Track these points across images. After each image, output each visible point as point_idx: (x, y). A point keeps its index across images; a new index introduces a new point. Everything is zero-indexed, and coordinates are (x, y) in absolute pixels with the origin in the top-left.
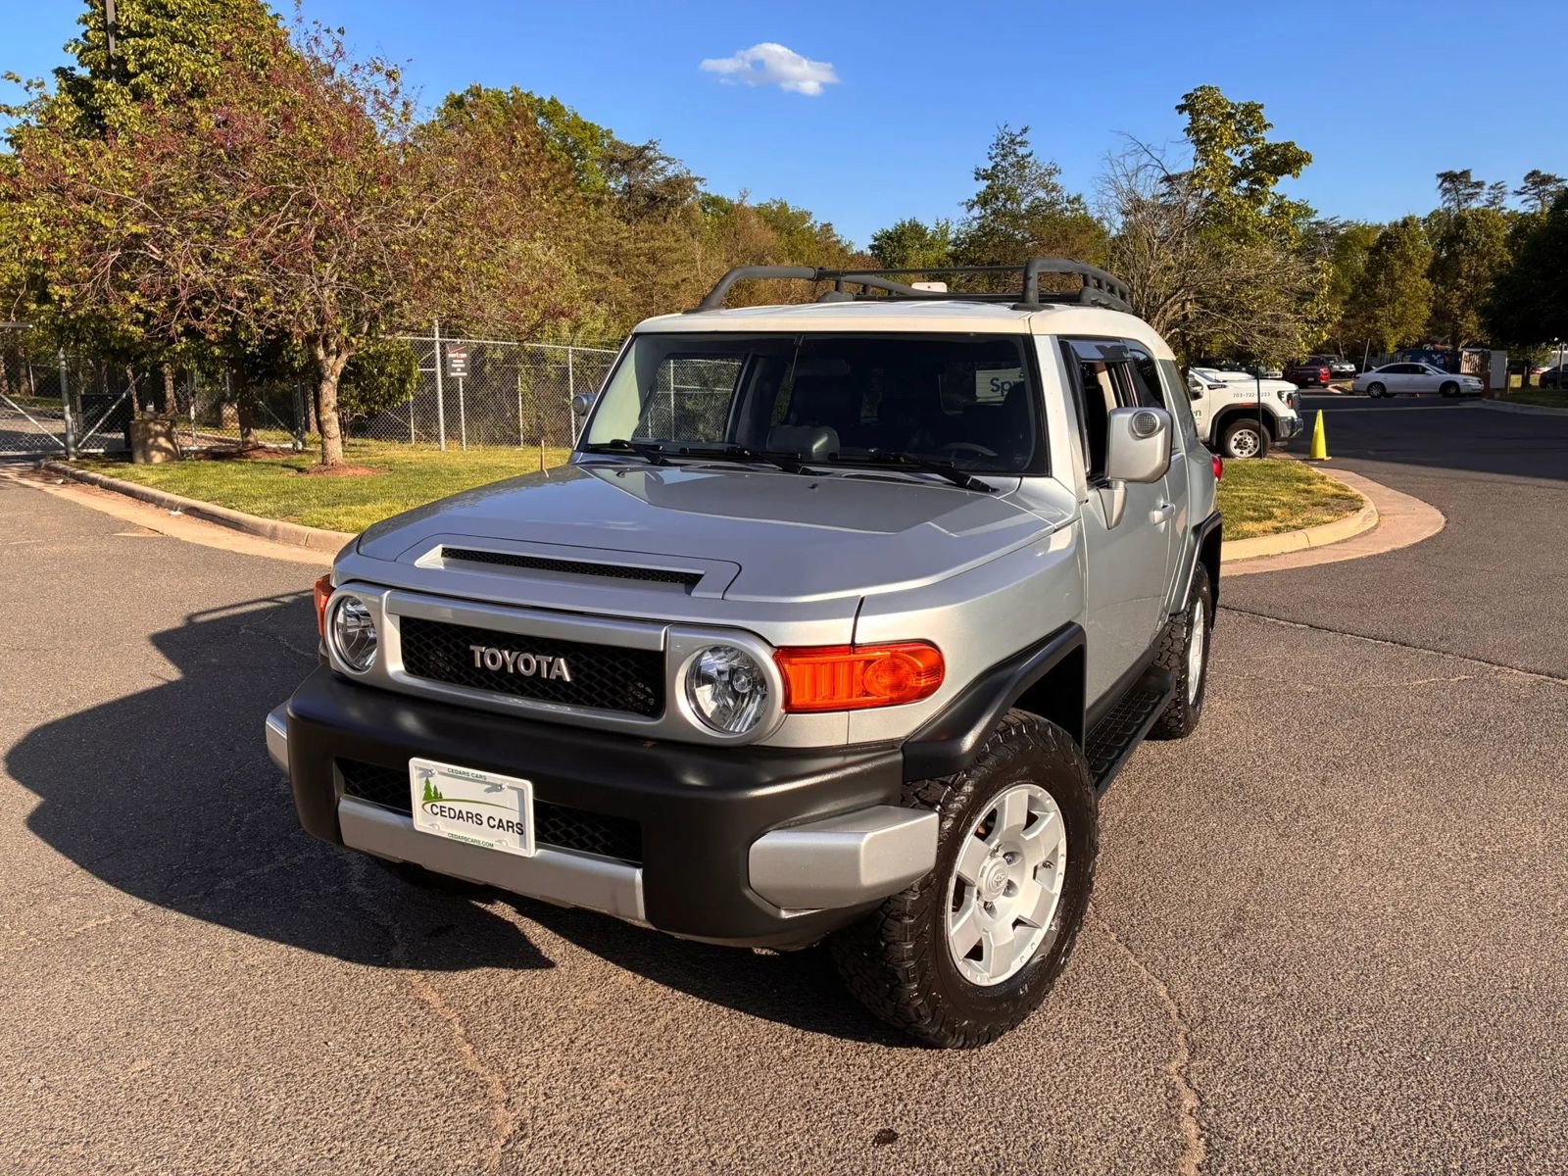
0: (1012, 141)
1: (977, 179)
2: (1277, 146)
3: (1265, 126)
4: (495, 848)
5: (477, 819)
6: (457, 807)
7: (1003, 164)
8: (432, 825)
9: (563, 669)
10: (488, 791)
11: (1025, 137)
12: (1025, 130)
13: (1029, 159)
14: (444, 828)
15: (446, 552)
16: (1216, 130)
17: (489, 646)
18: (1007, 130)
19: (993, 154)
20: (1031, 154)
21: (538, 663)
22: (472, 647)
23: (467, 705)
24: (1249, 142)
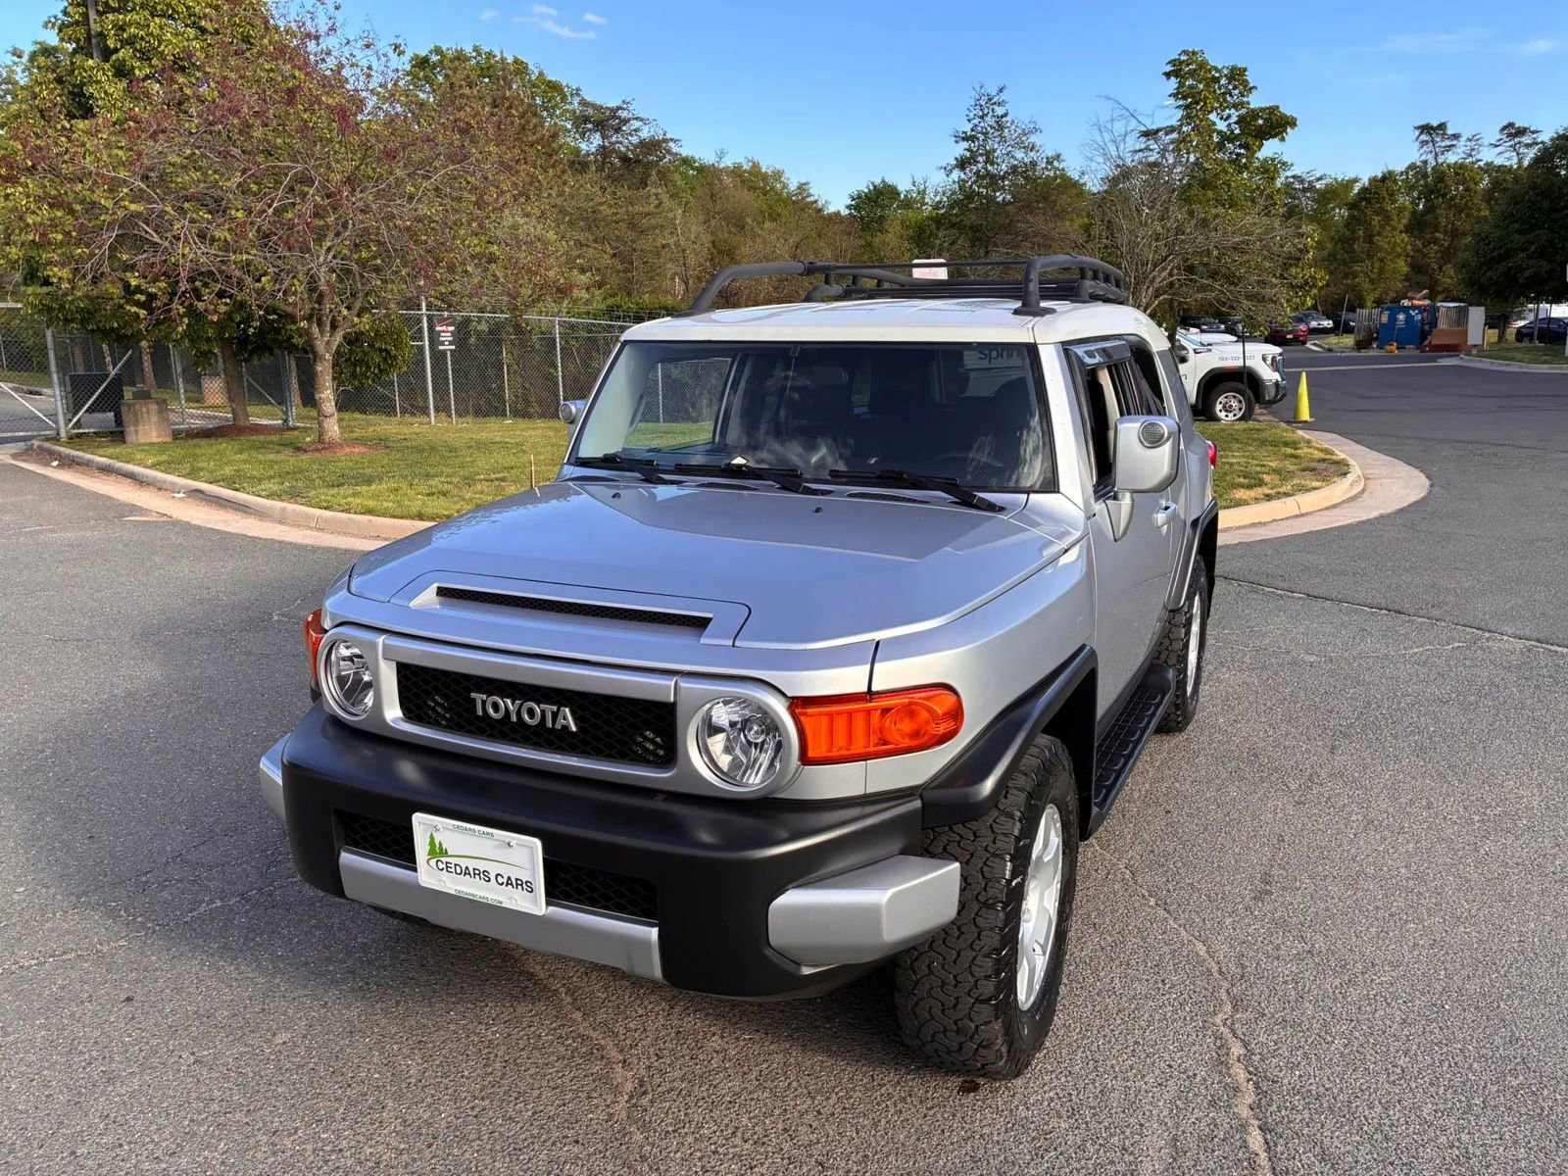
0: (989, 101)
1: (957, 142)
2: (1262, 110)
3: (1250, 90)
4: (504, 905)
5: (485, 875)
6: (464, 863)
7: (982, 124)
8: (438, 881)
9: (568, 720)
11: (1003, 96)
12: (1002, 90)
13: (1007, 119)
14: (450, 884)
15: (441, 592)
16: (1200, 94)
17: (490, 695)
18: (984, 90)
19: (972, 114)
20: (1005, 115)
21: (543, 712)
22: (473, 695)
23: (469, 753)
24: (1235, 106)
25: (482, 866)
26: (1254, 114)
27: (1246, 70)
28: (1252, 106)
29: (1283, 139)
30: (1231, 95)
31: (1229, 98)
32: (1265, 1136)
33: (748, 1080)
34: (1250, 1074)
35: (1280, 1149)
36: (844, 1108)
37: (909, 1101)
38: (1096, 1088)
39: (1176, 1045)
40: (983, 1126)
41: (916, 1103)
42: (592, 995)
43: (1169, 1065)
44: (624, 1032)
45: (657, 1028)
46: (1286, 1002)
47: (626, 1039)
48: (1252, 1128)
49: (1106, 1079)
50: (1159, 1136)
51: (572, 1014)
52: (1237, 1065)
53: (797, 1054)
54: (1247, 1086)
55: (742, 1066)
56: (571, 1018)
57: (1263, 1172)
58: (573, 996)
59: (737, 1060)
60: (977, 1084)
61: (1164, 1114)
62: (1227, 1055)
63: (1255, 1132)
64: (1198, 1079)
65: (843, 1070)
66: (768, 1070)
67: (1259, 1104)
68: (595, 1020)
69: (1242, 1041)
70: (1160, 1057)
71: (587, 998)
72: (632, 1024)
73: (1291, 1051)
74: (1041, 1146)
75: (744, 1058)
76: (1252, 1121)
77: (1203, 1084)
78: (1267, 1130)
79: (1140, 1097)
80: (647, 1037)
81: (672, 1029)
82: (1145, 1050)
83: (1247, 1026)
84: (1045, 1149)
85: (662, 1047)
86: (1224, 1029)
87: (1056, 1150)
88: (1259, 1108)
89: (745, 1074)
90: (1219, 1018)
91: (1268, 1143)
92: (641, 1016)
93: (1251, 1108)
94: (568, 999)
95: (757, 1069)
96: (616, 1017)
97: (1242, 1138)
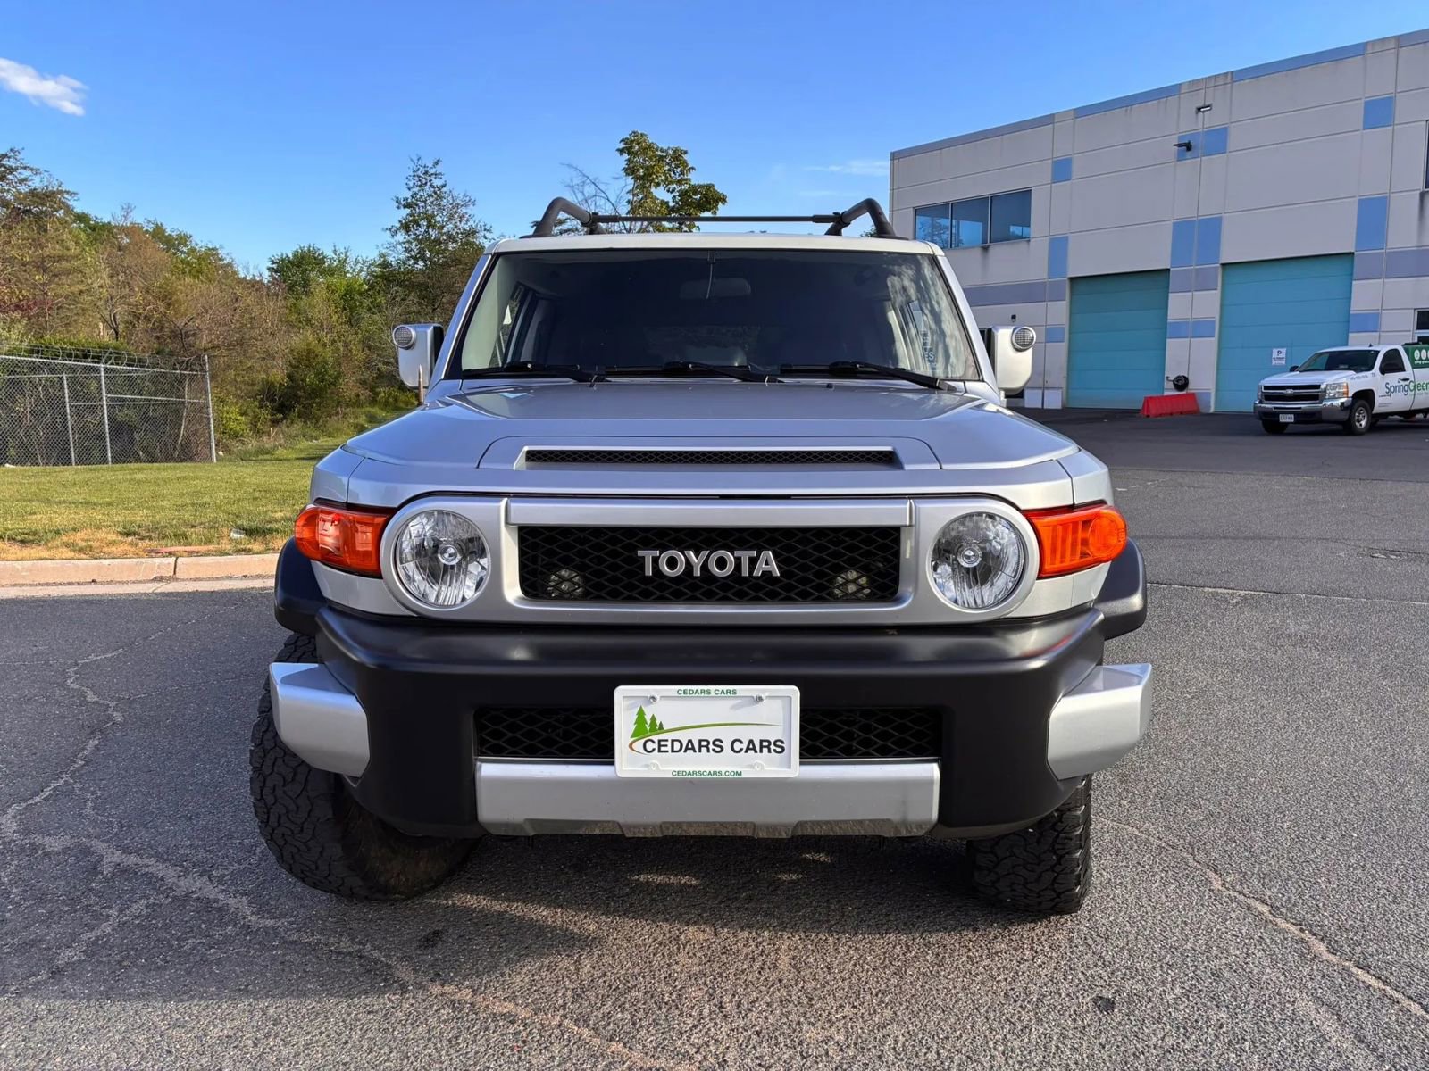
0: (426, 173)
1: (398, 208)
2: (701, 186)
3: (689, 170)
7: (421, 193)
8: (646, 766)
11: (439, 169)
12: (437, 163)
13: (444, 190)
16: (652, 168)
18: (420, 163)
19: (411, 184)
20: (444, 186)
24: (679, 182)
26: (694, 189)
27: (686, 152)
28: (692, 183)
30: (674, 173)
31: (672, 175)
32: (1368, 972)
33: (890, 1063)
34: (1296, 925)
35: (1392, 979)
36: (1021, 1063)
37: (1071, 1036)
38: (1205, 972)
39: (1216, 916)
40: (1163, 1039)
41: (1079, 1035)
42: (613, 1019)
43: (1234, 935)
44: (695, 1050)
45: (728, 1035)
46: (1247, 859)
47: (705, 1058)
48: (1354, 970)
49: (1203, 962)
50: (1303, 1000)
51: (609, 1047)
52: (1278, 920)
53: (910, 1019)
54: (1307, 935)
55: (869, 1050)
56: (613, 1052)
57: (1406, 1003)
58: (588, 1025)
59: (855, 1044)
60: (1109, 1000)
61: (1282, 978)
62: (1261, 913)
63: (1360, 972)
64: (1268, 941)
65: (974, 1023)
66: (899, 1045)
67: (1333, 947)
68: (644, 1046)
69: (1257, 899)
70: (1218, 930)
71: (609, 1025)
72: (695, 1039)
73: (1300, 898)
74: (1230, 1041)
75: (860, 1040)
76: (1347, 964)
77: (1276, 944)
78: (1366, 968)
79: (1247, 970)
80: (728, 1048)
81: (747, 1031)
82: (1199, 928)
83: (1245, 886)
84: (1237, 1043)
85: (757, 1055)
86: (1233, 894)
87: (1246, 1040)
88: (1337, 951)
89: (880, 1057)
90: (1217, 885)
91: (1380, 978)
92: (695, 1027)
93: (1333, 953)
94: (586, 1031)
95: (887, 1047)
96: (667, 1036)
97: (1357, 980)
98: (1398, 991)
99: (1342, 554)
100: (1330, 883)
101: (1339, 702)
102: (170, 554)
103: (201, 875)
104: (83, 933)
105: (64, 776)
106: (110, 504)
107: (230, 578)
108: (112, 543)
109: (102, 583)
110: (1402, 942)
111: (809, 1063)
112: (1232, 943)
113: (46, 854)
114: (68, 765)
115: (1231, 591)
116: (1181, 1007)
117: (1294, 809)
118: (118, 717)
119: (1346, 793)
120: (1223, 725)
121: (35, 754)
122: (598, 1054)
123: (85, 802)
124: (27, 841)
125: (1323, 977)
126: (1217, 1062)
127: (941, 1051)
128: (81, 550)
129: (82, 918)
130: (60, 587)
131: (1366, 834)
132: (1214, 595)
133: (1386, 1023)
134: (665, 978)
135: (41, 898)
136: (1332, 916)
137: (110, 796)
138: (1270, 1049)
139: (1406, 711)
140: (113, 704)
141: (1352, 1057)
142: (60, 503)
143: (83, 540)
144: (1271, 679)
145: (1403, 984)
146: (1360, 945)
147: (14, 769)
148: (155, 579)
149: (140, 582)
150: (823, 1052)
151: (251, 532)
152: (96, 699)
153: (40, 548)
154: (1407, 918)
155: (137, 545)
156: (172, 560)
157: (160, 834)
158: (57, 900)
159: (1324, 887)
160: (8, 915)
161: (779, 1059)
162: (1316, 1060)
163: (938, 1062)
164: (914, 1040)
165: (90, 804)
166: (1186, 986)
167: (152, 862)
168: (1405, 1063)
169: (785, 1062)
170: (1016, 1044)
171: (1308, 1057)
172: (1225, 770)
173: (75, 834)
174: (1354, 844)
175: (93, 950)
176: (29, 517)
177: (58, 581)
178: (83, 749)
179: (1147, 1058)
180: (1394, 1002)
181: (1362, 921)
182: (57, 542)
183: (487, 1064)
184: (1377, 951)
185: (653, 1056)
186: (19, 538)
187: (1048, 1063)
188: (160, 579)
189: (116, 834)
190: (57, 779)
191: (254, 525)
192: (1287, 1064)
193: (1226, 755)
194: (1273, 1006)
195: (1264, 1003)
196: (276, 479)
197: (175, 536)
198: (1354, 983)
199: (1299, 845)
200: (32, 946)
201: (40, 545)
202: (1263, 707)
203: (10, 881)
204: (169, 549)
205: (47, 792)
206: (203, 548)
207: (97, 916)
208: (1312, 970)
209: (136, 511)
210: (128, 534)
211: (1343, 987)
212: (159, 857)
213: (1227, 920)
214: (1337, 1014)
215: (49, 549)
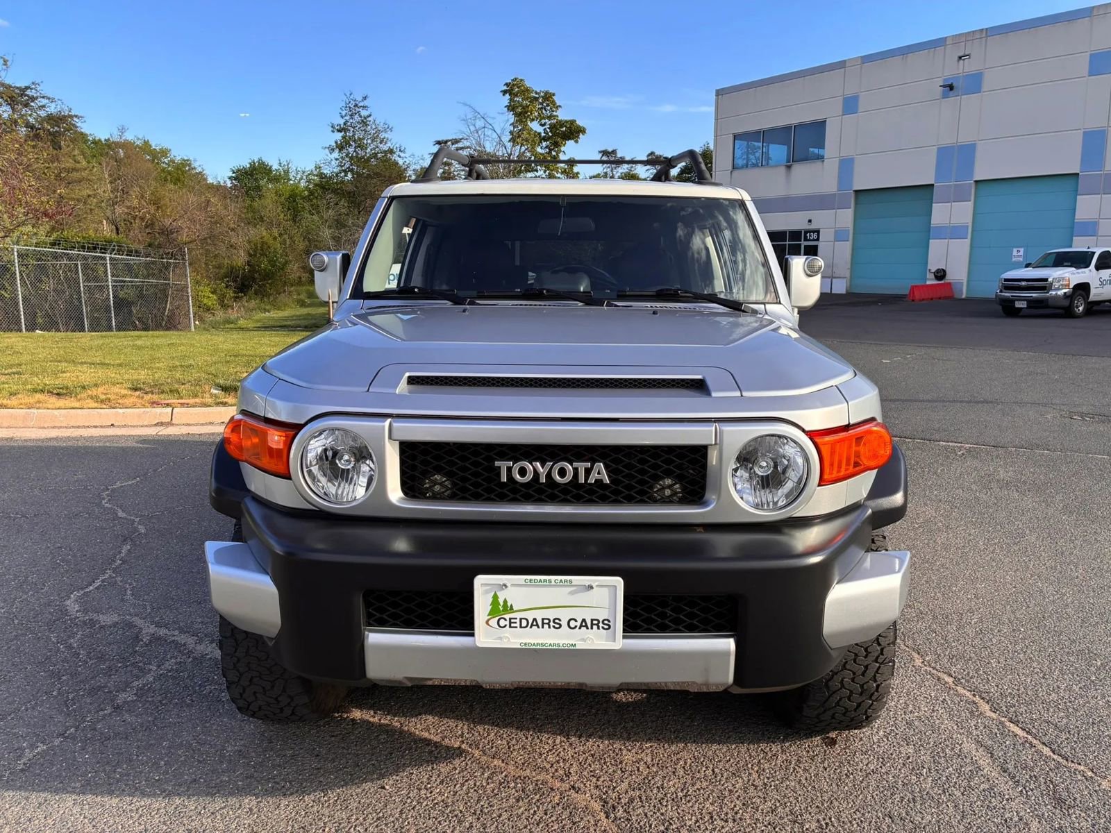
0: (356, 105)
1: (333, 132)
2: (566, 122)
3: (557, 108)
4: (577, 647)
5: (557, 623)
6: (530, 616)
7: (351, 121)
8: (500, 638)
9: (600, 473)
10: (571, 593)
11: (366, 103)
12: (364, 98)
13: (369, 119)
14: (514, 639)
15: (412, 381)
16: (528, 107)
17: (516, 460)
18: (352, 97)
19: (344, 113)
20: (370, 116)
21: (576, 470)
22: (497, 463)
23: (495, 518)
24: (550, 118)
25: (551, 614)
26: (561, 124)
27: (554, 95)
28: (559, 119)
29: (577, 142)
30: (545, 110)
31: (544, 112)
32: (1017, 725)
33: (681, 776)
34: (971, 691)
35: (1034, 731)
36: (768, 778)
37: (804, 762)
38: (902, 722)
39: (915, 684)
40: (867, 765)
41: (810, 761)
42: (495, 744)
43: (925, 697)
44: (550, 765)
45: (572, 756)
46: (942, 645)
47: (556, 770)
48: (1008, 724)
49: (901, 715)
50: (968, 742)
51: (492, 762)
52: (958, 688)
53: (696, 748)
54: (977, 699)
55: (667, 768)
56: (495, 766)
57: (1040, 747)
58: (478, 748)
59: (658, 764)
60: (833, 738)
61: (955, 727)
62: (946, 683)
63: (1012, 725)
64: (949, 702)
65: (739, 752)
66: (688, 765)
67: (995, 708)
68: (516, 762)
69: (945, 673)
70: (914, 694)
71: (492, 748)
72: (550, 758)
73: (976, 673)
74: (913, 768)
75: (661, 762)
76: (1003, 719)
77: (955, 704)
78: (1016, 723)
79: (932, 721)
80: (572, 765)
81: (585, 754)
82: (902, 692)
83: (938, 664)
84: (918, 769)
85: (591, 769)
86: (928, 669)
87: (924, 768)
88: (997, 710)
89: (674, 772)
90: (918, 662)
91: (1025, 730)
92: (550, 750)
93: (994, 712)
94: (477, 752)
95: (679, 767)
96: (531, 756)
97: (1009, 730)
98: (1036, 739)
99: (1049, 416)
100: (999, 663)
101: (1028, 532)
102: (168, 405)
103: (211, 643)
104: (133, 681)
105: (108, 571)
106: (120, 365)
107: (211, 424)
108: (124, 396)
109: (119, 426)
110: (1044, 705)
111: (626, 775)
112: (923, 703)
113: (102, 627)
114: (110, 564)
115: (959, 445)
116: (882, 745)
117: (982, 610)
118: (142, 529)
119: (1021, 598)
120: (939, 548)
121: (85, 555)
122: (485, 766)
123: (125, 590)
124: (87, 618)
125: (985, 727)
126: (902, 782)
127: (716, 770)
128: (102, 401)
129: (131, 671)
130: (88, 429)
131: (1031, 629)
132: (946, 448)
133: (1025, 760)
134: (531, 718)
135: (101, 658)
136: (997, 686)
137: (142, 586)
138: (941, 774)
139: (1076, 539)
140: (137, 520)
141: (997, 782)
142: (82, 363)
143: (103, 394)
144: (980, 513)
145: (1040, 734)
146: (1014, 706)
147: (72, 566)
148: (157, 424)
149: (146, 426)
150: (636, 769)
151: (225, 389)
152: (124, 515)
153: (72, 399)
154: (1051, 689)
155: (143, 398)
156: (169, 410)
157: (181, 614)
158: (113, 659)
159: (994, 666)
160: (79, 669)
161: (606, 772)
162: (972, 783)
163: (713, 777)
164: (698, 762)
165: (129, 592)
166: (888, 731)
167: (176, 633)
168: (1032, 786)
169: (610, 774)
170: (767, 766)
171: (966, 781)
172: (936, 581)
173: (121, 613)
174: (1021, 636)
175: (142, 692)
176: (61, 375)
177: (87, 424)
178: (120, 552)
179: (854, 777)
180: (1032, 746)
181: (1018, 690)
182: (84, 395)
183: (411, 772)
184: (1026, 711)
185: (522, 769)
186: (55, 391)
187: (787, 779)
188: (161, 424)
189: (150, 613)
190: (103, 574)
191: (228, 383)
192: (951, 784)
193: (938, 570)
194: (946, 745)
195: (940, 744)
196: (242, 346)
197: (171, 391)
198: (1005, 733)
199: (981, 636)
200: (98, 691)
201: (71, 397)
202: (970, 534)
203: (78, 645)
204: (166, 402)
205: (98, 583)
206: (192, 401)
207: (141, 670)
208: (978, 722)
209: (140, 371)
210: (136, 390)
211: (998, 735)
212: (182, 631)
213: (922, 687)
214: (991, 753)
215: (79, 400)
